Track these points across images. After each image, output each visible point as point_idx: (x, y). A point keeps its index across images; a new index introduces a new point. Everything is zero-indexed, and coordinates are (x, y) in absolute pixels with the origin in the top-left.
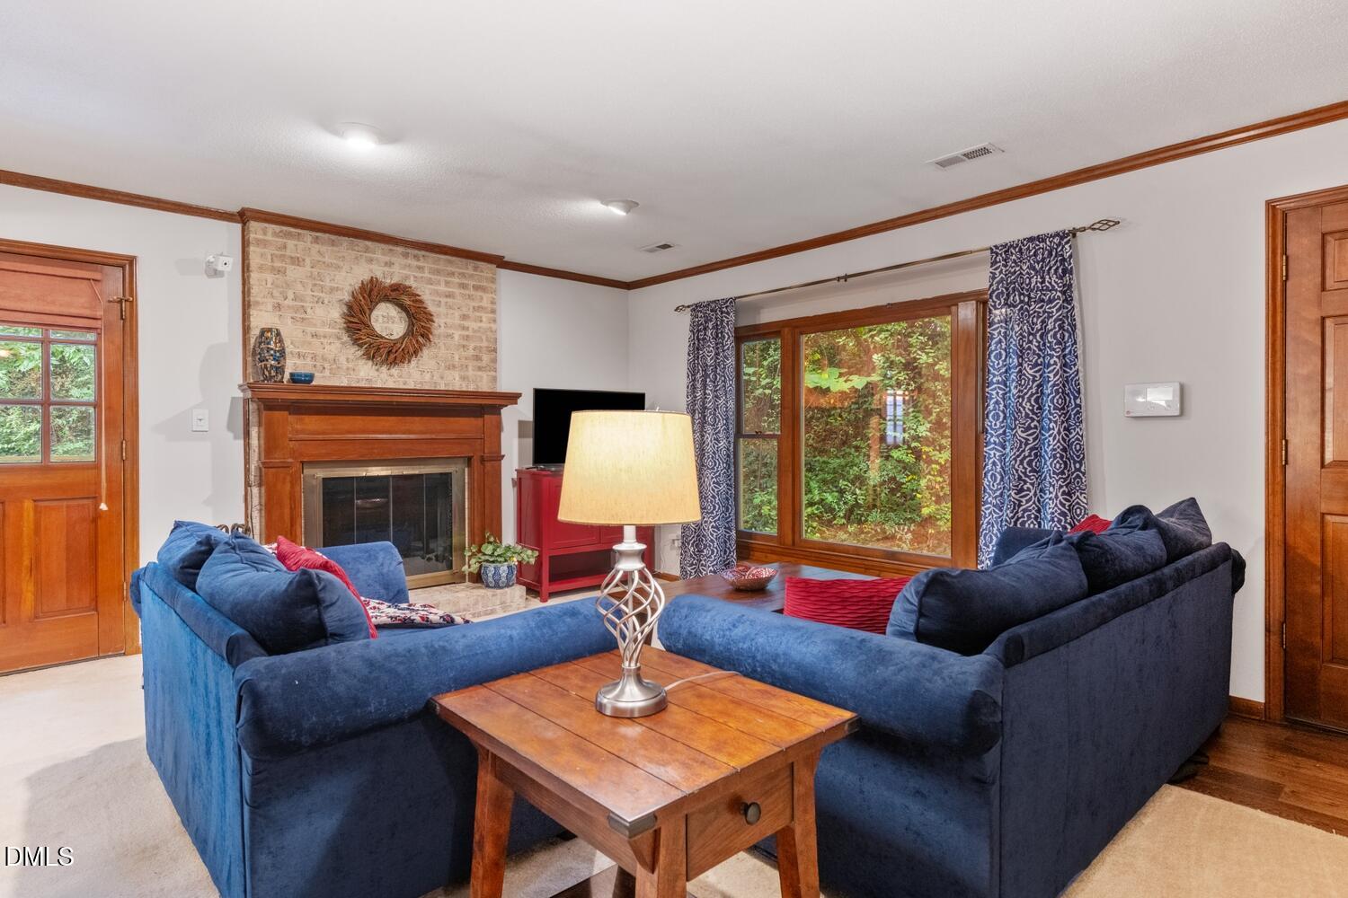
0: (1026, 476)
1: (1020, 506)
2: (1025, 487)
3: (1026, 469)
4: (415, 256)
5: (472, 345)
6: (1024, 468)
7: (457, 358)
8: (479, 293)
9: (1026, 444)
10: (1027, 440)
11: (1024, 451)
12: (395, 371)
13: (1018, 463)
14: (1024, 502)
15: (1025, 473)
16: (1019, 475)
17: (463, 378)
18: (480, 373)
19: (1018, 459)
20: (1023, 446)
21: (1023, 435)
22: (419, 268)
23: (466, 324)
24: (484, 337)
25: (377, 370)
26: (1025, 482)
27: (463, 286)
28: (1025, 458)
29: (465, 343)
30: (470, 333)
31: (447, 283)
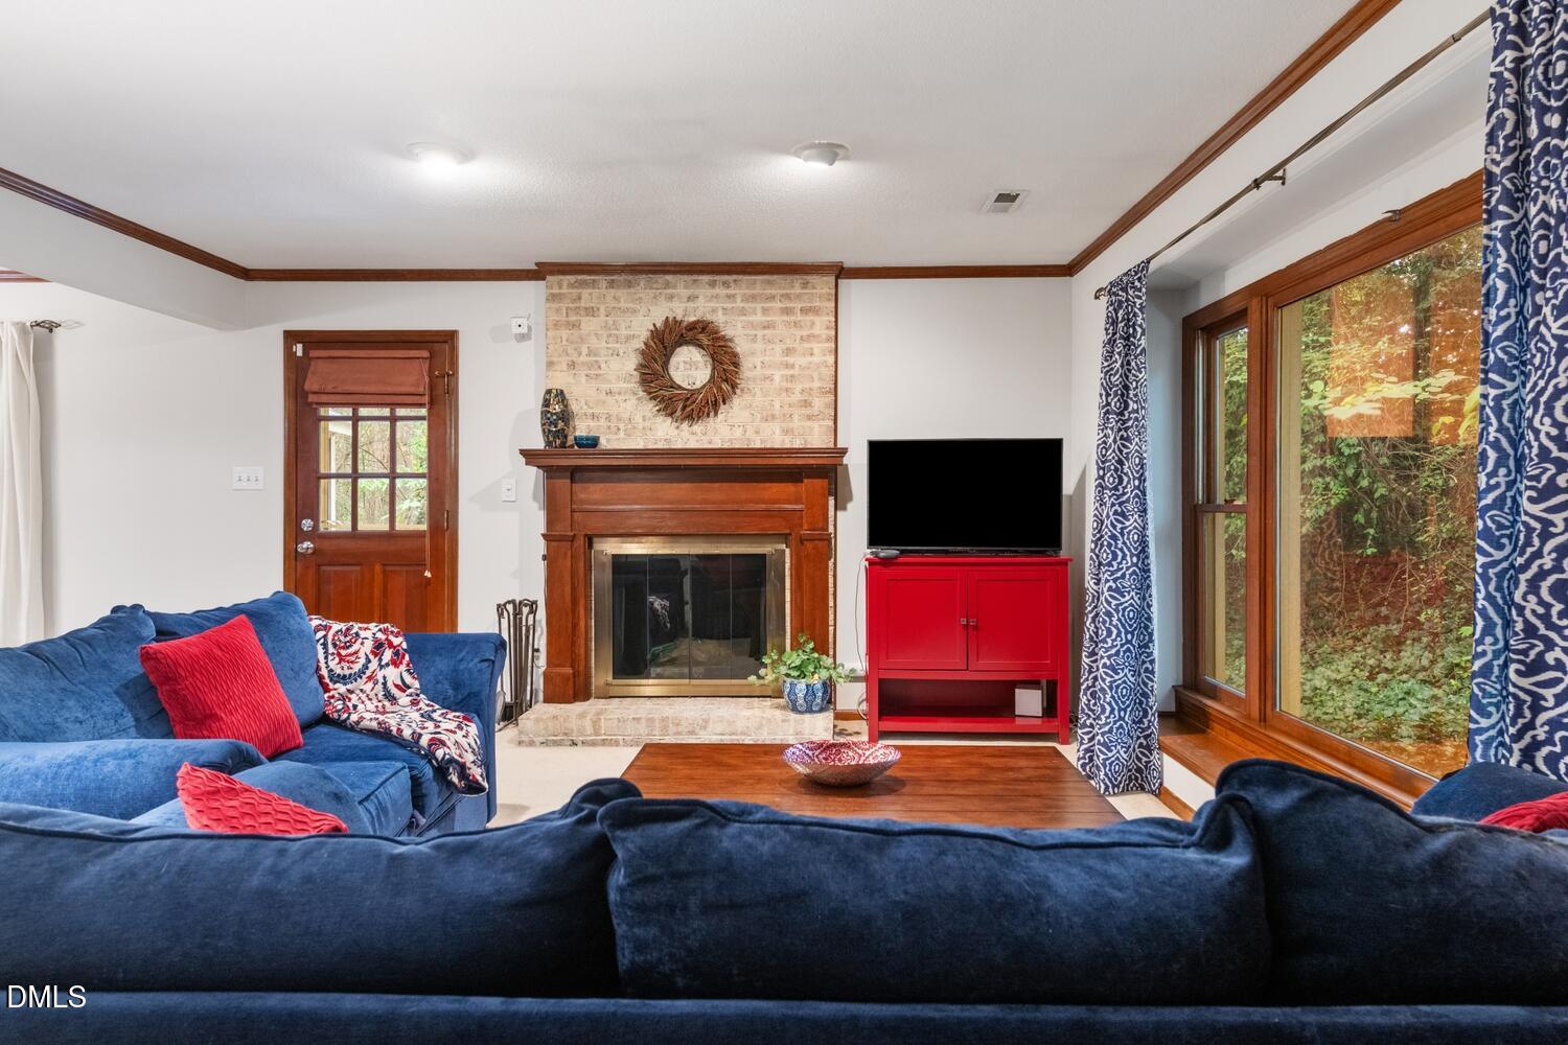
0: (1551, 626)
1: (1536, 709)
2: (1550, 658)
3: (1548, 607)
4: (724, 283)
5: (798, 387)
6: (1541, 602)
7: (777, 406)
8: (810, 317)
9: (1546, 536)
10: (1547, 524)
11: (1538, 554)
12: (698, 428)
13: (1523, 587)
14: (1551, 702)
15: (1545, 618)
16: (1526, 621)
17: (786, 432)
18: (809, 423)
19: (1523, 577)
20: (1536, 541)
21: (1536, 509)
22: (729, 296)
23: (790, 360)
24: (816, 375)
25: (678, 427)
26: (1550, 645)
27: (787, 311)
28: (1542, 574)
29: (789, 385)
30: (796, 371)
31: (765, 311)
